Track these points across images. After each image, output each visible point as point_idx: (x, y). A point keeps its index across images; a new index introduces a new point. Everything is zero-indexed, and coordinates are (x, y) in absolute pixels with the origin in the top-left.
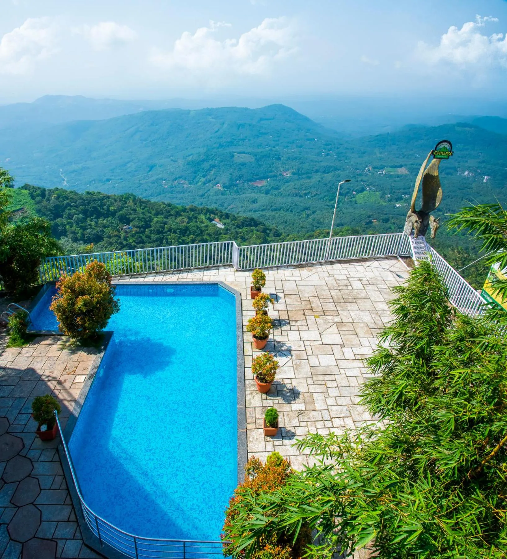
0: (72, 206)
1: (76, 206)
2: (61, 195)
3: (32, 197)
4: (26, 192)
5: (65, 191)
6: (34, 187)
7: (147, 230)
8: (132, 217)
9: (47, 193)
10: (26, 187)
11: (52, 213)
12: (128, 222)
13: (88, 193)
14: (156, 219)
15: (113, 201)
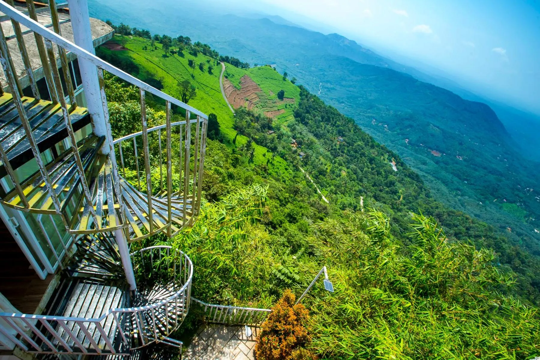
0: (318, 110)
1: (320, 111)
2: (316, 100)
3: (301, 95)
4: (299, 90)
5: (319, 99)
6: (304, 89)
7: (351, 147)
8: (346, 134)
9: (309, 96)
10: (300, 87)
11: (306, 109)
12: (343, 136)
13: (330, 107)
14: (359, 143)
15: (341, 119)
